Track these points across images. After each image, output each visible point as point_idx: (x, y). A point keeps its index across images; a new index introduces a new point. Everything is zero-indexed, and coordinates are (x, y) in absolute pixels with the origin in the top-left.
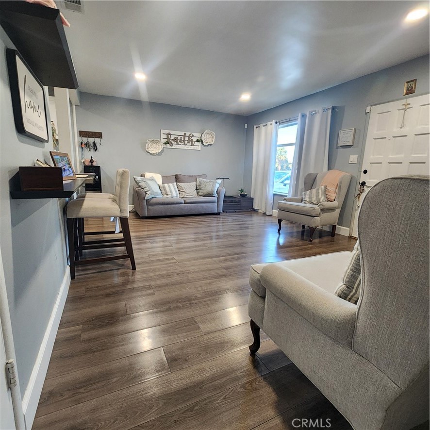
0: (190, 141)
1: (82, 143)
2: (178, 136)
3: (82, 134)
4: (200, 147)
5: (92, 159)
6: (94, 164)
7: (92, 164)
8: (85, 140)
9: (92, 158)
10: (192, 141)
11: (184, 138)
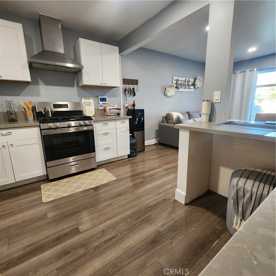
0: (188, 85)
1: (125, 90)
2: (182, 81)
3: (126, 81)
4: (193, 90)
5: (134, 104)
6: (136, 108)
7: (134, 108)
8: (128, 86)
9: (134, 102)
10: (189, 85)
11: (185, 83)
